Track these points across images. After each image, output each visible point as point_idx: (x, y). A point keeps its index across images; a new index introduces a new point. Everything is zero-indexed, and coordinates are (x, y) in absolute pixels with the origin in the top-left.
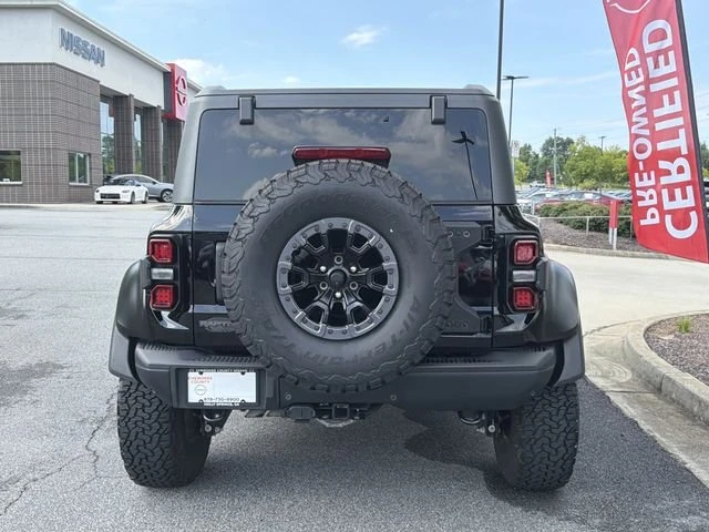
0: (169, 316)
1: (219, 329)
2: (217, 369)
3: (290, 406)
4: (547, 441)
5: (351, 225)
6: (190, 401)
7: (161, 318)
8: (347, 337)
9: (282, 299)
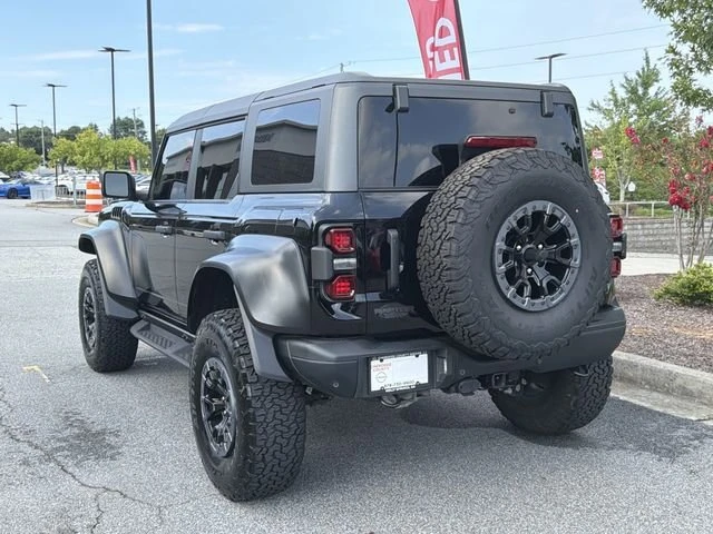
0: (341, 309)
1: (392, 316)
2: (396, 354)
3: (462, 380)
5: (549, 207)
6: (373, 389)
7: (333, 312)
8: (545, 307)
9: (498, 277)
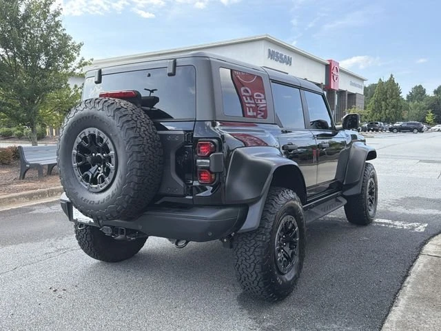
4: (245, 267)
6: (74, 218)
